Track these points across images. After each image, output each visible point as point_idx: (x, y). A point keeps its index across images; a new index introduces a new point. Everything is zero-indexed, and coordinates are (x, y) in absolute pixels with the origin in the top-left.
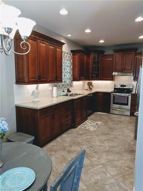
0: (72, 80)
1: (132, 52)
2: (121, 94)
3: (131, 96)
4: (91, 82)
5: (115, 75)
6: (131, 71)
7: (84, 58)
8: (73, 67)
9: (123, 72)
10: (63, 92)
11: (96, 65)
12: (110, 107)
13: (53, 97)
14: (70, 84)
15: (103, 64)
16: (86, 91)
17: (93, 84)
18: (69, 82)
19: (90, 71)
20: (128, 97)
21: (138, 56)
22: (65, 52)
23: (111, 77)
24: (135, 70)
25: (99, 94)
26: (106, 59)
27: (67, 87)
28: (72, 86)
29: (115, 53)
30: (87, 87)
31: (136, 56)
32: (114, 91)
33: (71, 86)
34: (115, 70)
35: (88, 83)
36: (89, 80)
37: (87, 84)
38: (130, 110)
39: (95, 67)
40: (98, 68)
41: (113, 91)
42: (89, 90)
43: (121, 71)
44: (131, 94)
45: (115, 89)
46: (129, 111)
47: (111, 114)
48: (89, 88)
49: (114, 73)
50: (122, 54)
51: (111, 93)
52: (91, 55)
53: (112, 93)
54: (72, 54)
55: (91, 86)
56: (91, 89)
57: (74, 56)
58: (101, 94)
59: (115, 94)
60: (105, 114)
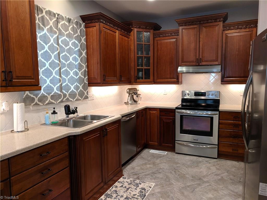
0: (85, 83)
1: (216, 24)
2: (196, 111)
3: (218, 116)
4: (136, 89)
5: (182, 73)
6: (217, 63)
7: (116, 36)
8: (87, 53)
9: (199, 65)
10: (52, 114)
11: (144, 53)
12: (175, 140)
13: (12, 131)
14: (81, 94)
15: (158, 50)
16: (125, 106)
17: (139, 93)
18: (77, 88)
19: (132, 65)
20: (212, 118)
21: (230, 31)
22: (58, 15)
23: (175, 77)
24: (223, 62)
25: (151, 112)
26: (163, 41)
27: (70, 99)
28: (87, 98)
29: (181, 28)
30: (126, 97)
31: (226, 32)
32: (182, 105)
33: (84, 99)
34: (183, 61)
35: (129, 89)
36: (130, 83)
37: (127, 93)
38: (217, 146)
39: (142, 57)
40: (148, 59)
41: (180, 106)
42: (131, 104)
43: (194, 64)
44: (218, 113)
45: (184, 100)
46: (215, 148)
47: (177, 153)
48: (132, 101)
49: (180, 69)
50: (194, 28)
51: (175, 110)
52: (132, 33)
53: (177, 110)
54: (83, 26)
55: (135, 97)
56: (135, 101)
57: (88, 29)
58: (154, 112)
59: (183, 113)
60: (164, 156)
